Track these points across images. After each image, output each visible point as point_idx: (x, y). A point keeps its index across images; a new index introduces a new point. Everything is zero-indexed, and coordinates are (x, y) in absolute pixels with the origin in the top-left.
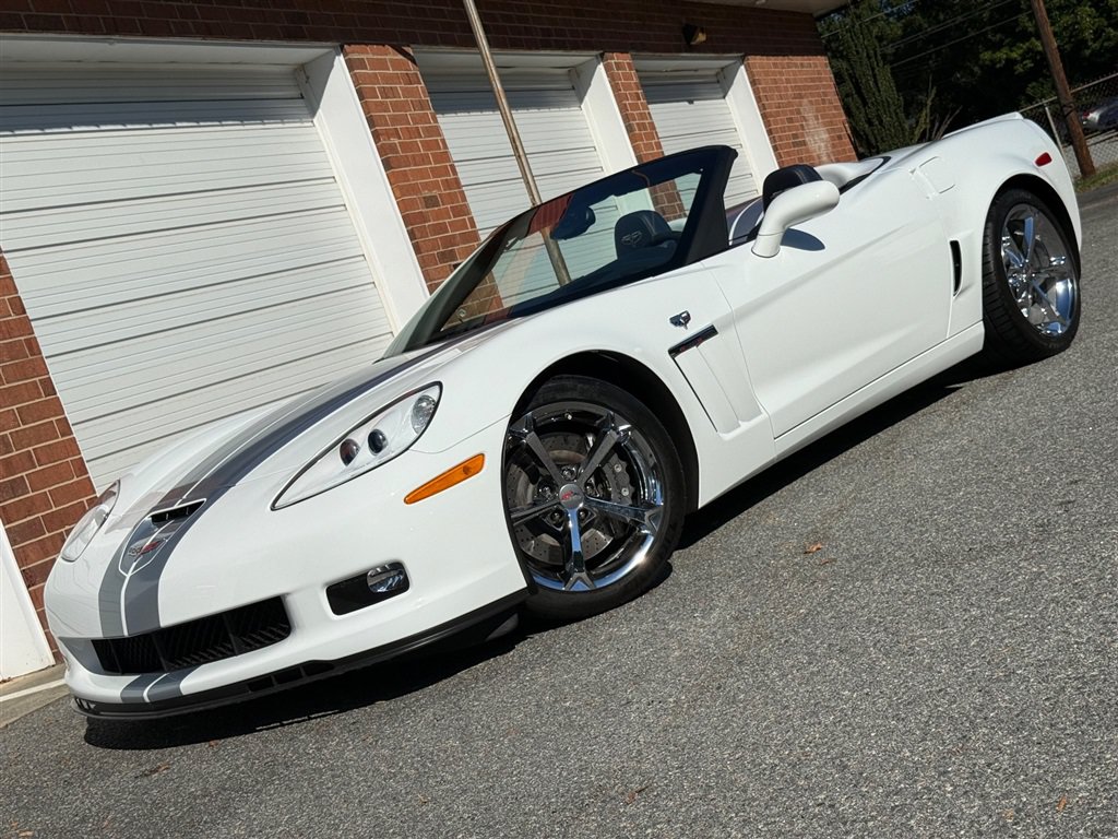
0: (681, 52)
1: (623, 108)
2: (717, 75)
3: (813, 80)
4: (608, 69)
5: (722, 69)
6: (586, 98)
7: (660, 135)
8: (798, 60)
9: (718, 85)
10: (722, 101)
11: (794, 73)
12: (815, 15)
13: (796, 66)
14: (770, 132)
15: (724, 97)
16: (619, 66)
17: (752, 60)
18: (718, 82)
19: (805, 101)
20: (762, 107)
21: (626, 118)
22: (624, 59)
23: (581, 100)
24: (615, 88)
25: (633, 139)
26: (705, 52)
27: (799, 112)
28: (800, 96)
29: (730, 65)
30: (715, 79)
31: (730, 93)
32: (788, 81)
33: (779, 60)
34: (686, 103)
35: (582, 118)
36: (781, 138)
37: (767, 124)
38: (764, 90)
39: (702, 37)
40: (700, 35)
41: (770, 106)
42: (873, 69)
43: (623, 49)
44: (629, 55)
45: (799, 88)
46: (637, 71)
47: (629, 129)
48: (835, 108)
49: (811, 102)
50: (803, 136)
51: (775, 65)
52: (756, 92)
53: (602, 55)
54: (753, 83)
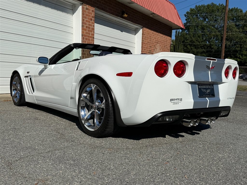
0: (118, 17)
1: (83, 20)
2: (135, 29)
3: (164, 41)
4: (83, 8)
5: (137, 28)
6: (75, 14)
7: (95, 32)
8: (161, 35)
9: (135, 32)
10: (134, 36)
11: (158, 37)
12: (173, 28)
13: (160, 36)
14: (142, 47)
15: (135, 35)
16: (87, 9)
17: (145, 29)
18: (135, 31)
19: (158, 44)
20: (143, 41)
21: (83, 23)
22: (92, 9)
23: (73, 14)
24: (83, 14)
25: (83, 29)
26: (128, 20)
27: (155, 46)
28: (158, 43)
29: (139, 28)
30: (134, 30)
31: (137, 34)
32: (155, 38)
33: (155, 33)
34: (120, 31)
35: (72, 19)
36: (145, 50)
37: (142, 45)
38: (145, 37)
39: (126, 15)
40: (125, 14)
41: (145, 41)
42: (179, 44)
43: (92, 5)
44: (94, 8)
45: (158, 41)
46: (95, 13)
47: (83, 26)
48: (168, 49)
49: (160, 45)
50: (153, 52)
51: (153, 33)
52: (143, 37)
53: (82, 4)
54: (143, 34)
